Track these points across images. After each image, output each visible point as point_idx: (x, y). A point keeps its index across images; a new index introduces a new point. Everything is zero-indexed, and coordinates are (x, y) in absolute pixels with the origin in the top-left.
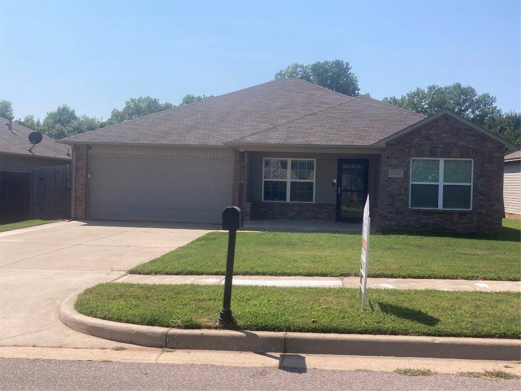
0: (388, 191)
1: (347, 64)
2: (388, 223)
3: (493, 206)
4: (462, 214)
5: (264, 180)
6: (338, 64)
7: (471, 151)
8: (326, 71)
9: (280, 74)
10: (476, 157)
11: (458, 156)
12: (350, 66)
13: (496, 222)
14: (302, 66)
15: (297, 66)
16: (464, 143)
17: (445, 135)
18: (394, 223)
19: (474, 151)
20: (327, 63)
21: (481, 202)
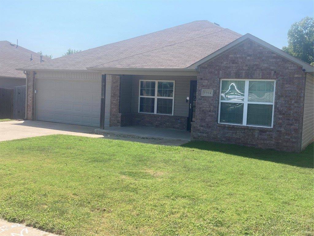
0: (200, 108)
2: (200, 134)
3: (291, 125)
4: (262, 131)
5: (140, 96)
7: (273, 72)
10: (277, 78)
11: (261, 77)
13: (294, 140)
16: (266, 65)
17: (249, 58)
18: (205, 135)
19: (275, 72)
21: (281, 121)
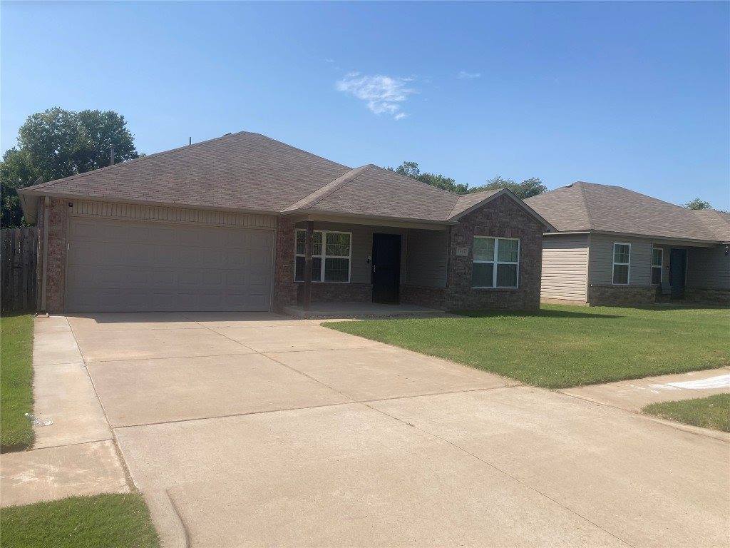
1: (122, 118)
6: (111, 116)
7: (520, 231)
8: (97, 122)
9: (36, 117)
12: (124, 121)
14: (65, 113)
15: (58, 111)
20: (97, 113)
21: (526, 281)
